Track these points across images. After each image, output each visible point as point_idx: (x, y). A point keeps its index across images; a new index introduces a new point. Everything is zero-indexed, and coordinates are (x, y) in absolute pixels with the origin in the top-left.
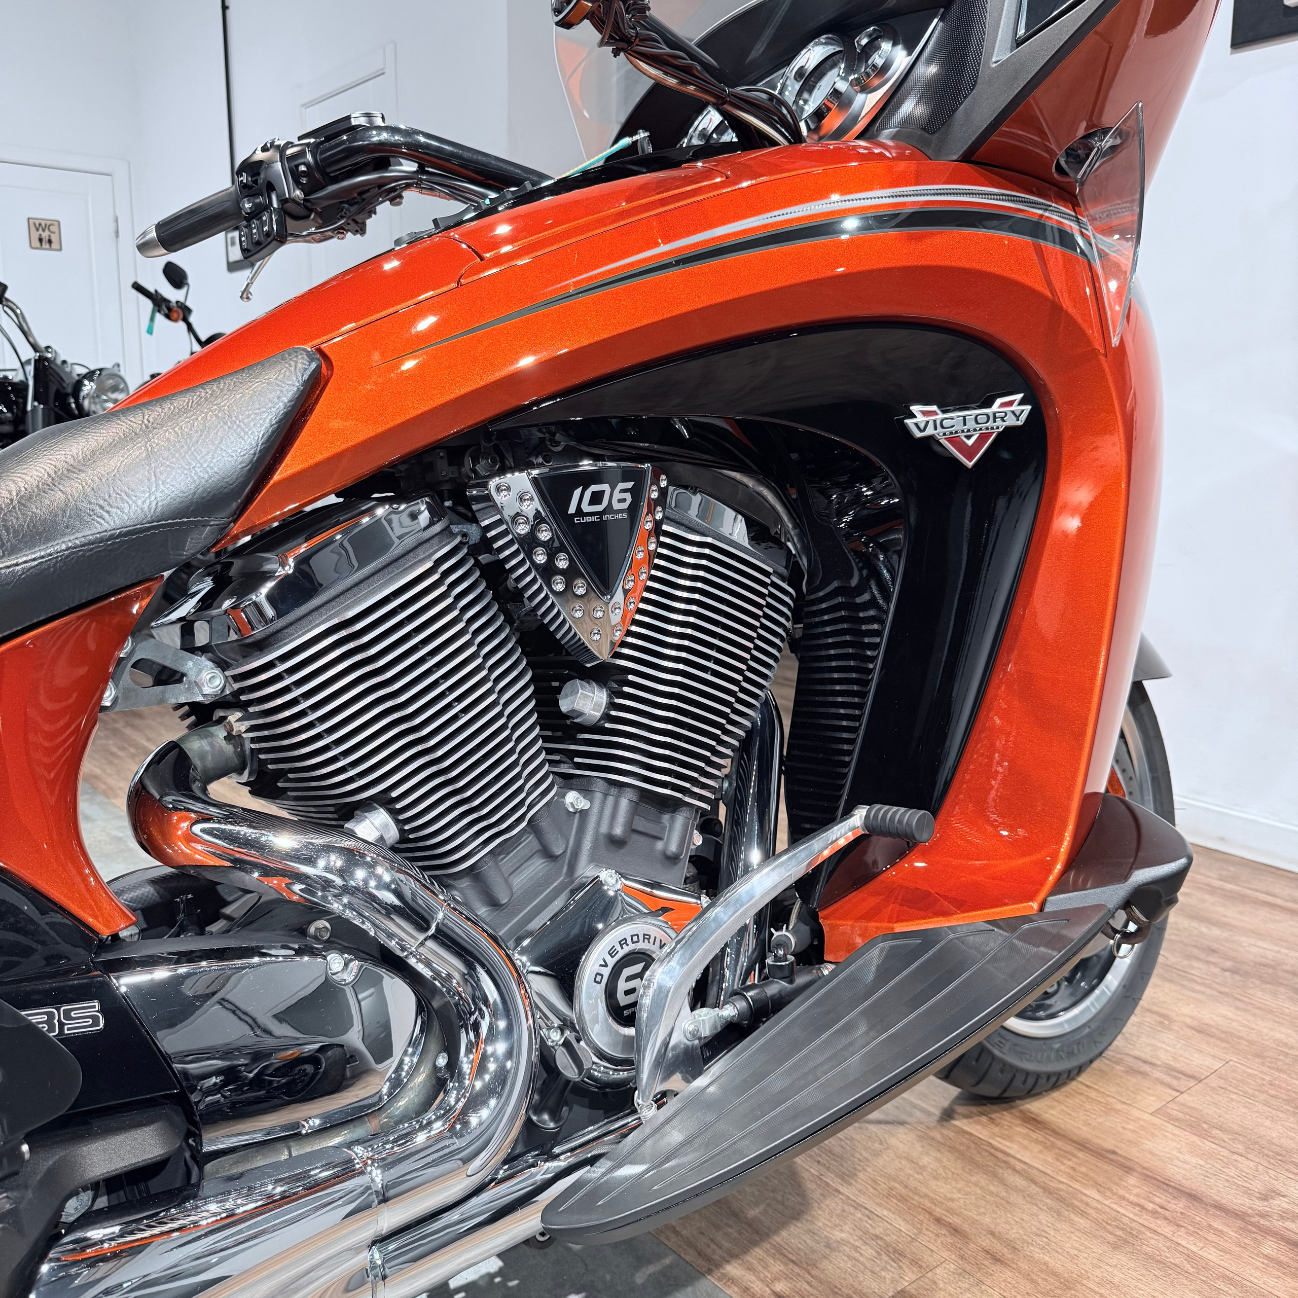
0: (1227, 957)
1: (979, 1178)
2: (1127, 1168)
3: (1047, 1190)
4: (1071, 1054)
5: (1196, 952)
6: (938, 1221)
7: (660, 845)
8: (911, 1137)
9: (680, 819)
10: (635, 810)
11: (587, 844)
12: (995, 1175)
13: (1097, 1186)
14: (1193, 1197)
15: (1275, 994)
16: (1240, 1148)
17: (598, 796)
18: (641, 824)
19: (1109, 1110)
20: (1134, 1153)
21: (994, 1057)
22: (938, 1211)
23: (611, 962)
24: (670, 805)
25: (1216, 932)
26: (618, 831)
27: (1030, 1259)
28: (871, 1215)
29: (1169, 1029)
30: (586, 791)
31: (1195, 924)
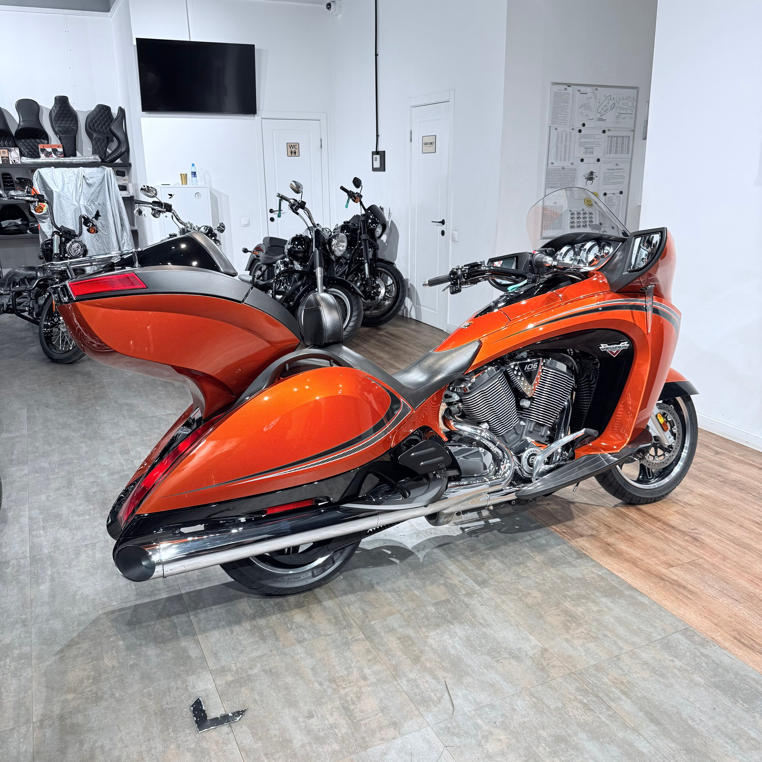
0: (723, 478)
1: (620, 519)
2: (659, 521)
3: (636, 522)
4: (652, 494)
5: (714, 475)
6: (605, 525)
7: (540, 433)
8: (604, 509)
9: (545, 428)
10: (535, 426)
11: (525, 432)
12: (623, 519)
13: (649, 523)
14: (673, 527)
15: (731, 489)
16: (693, 520)
17: (527, 423)
18: (536, 429)
19: (662, 509)
20: (663, 518)
21: (626, 491)
22: (606, 523)
23: (529, 455)
24: (543, 425)
25: (725, 471)
26: (531, 430)
27: (625, 533)
28: (589, 522)
29: (691, 494)
30: (525, 421)
31: (719, 468)
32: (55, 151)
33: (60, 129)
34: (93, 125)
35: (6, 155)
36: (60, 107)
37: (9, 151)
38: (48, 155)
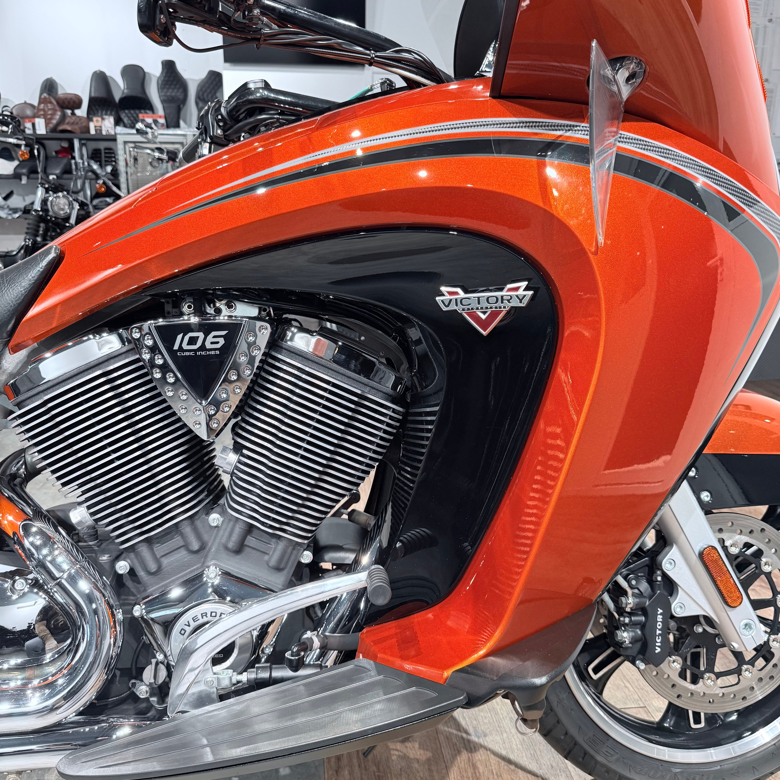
7: (266, 558)
9: (281, 546)
10: (246, 534)
11: (213, 548)
17: (226, 520)
18: (252, 542)
23: (193, 624)
24: (274, 536)
32: (155, 122)
33: (165, 98)
34: (203, 95)
35: (99, 124)
36: (167, 73)
37: (103, 119)
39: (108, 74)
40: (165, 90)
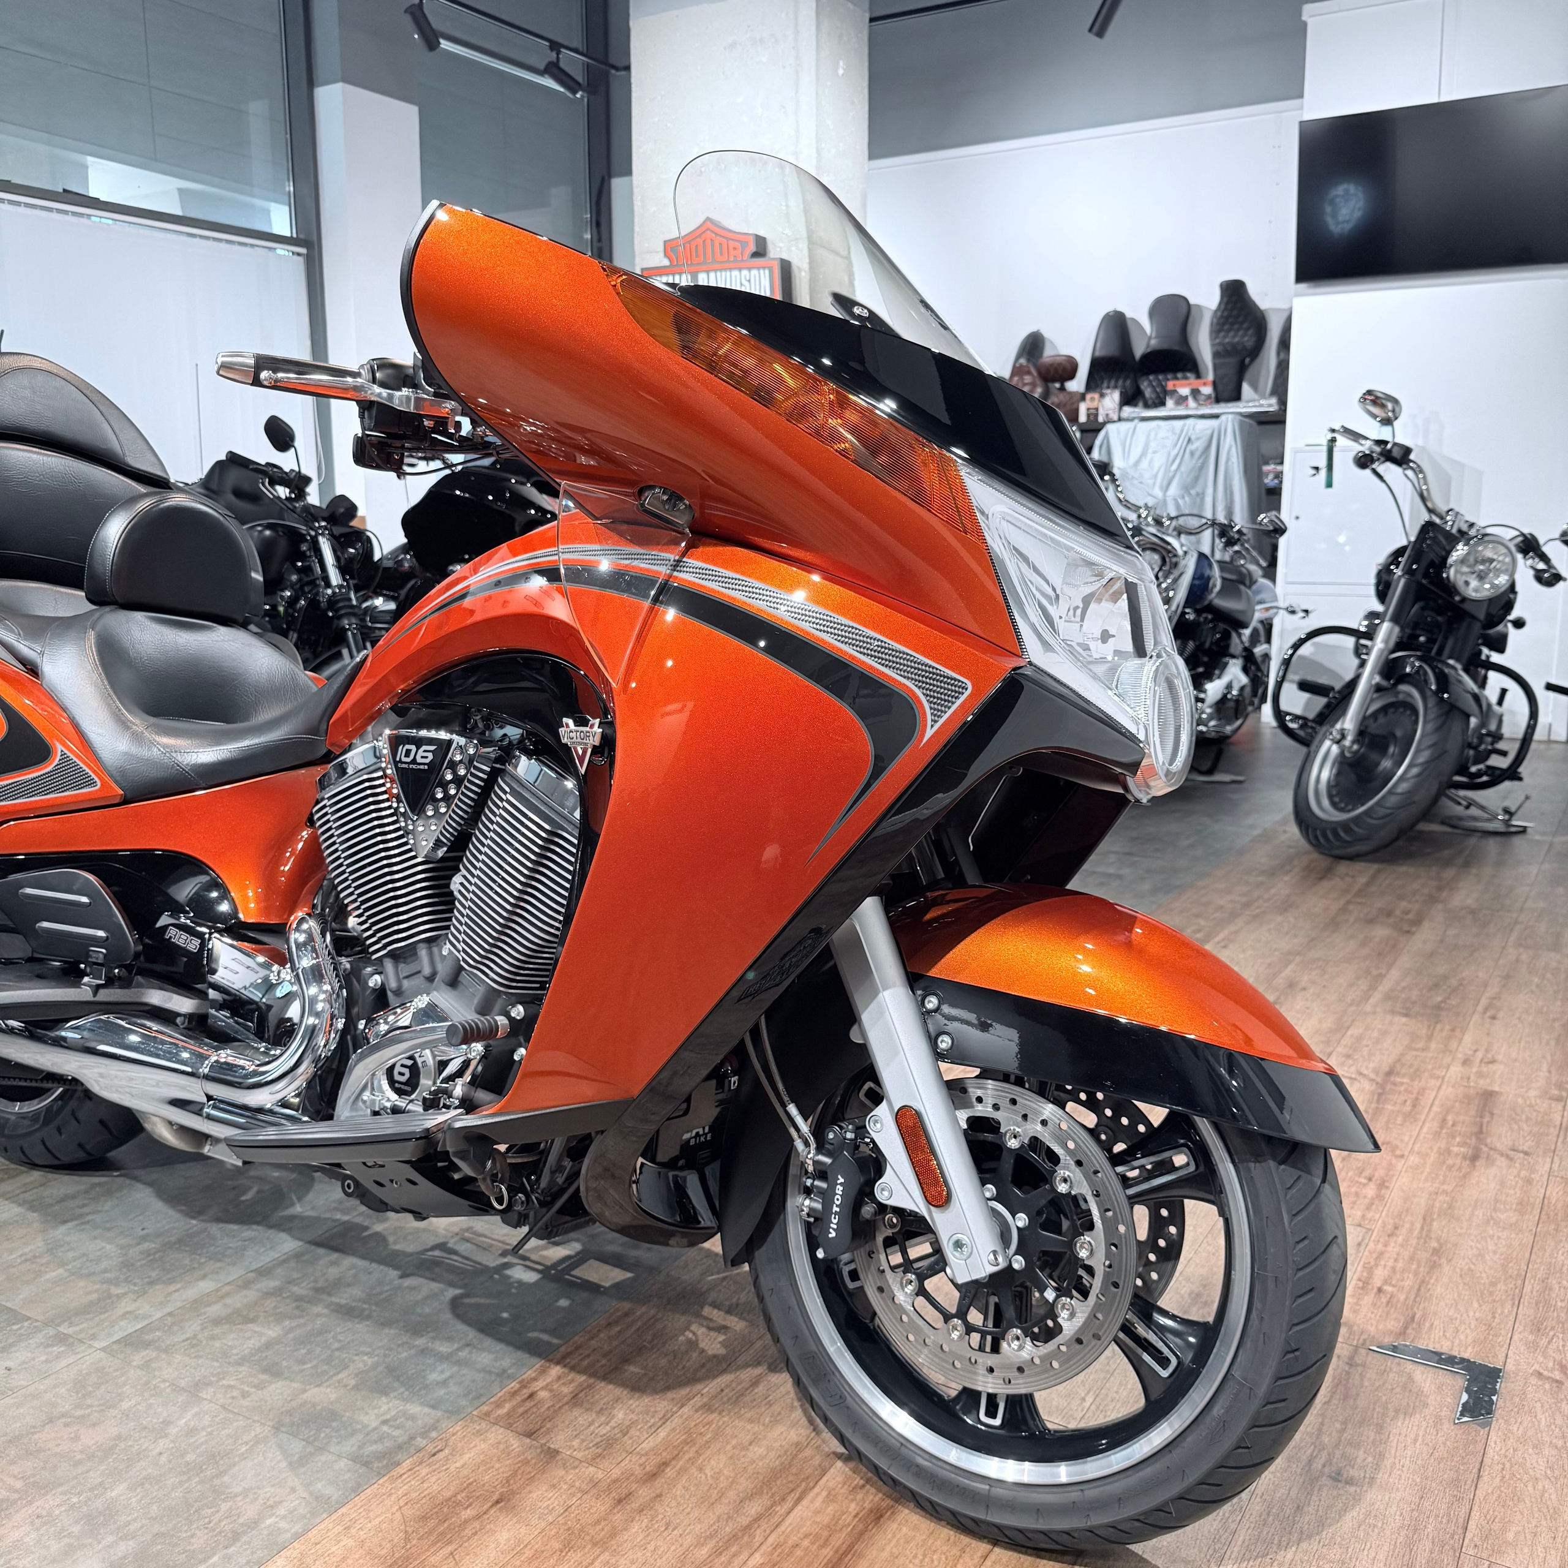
35: (1094, 405)
36: (1227, 304)
37: (1102, 395)
38: (1181, 400)
39: (1129, 314)
40: (1222, 334)
